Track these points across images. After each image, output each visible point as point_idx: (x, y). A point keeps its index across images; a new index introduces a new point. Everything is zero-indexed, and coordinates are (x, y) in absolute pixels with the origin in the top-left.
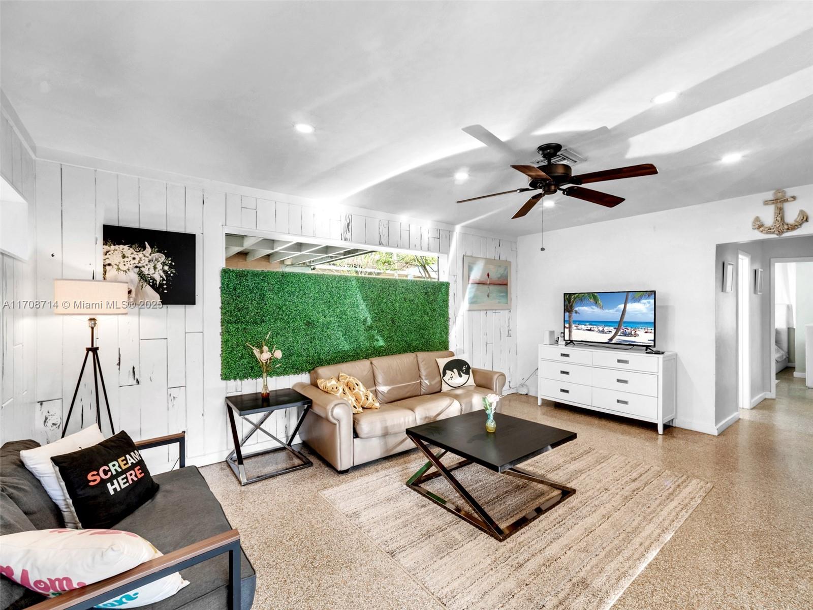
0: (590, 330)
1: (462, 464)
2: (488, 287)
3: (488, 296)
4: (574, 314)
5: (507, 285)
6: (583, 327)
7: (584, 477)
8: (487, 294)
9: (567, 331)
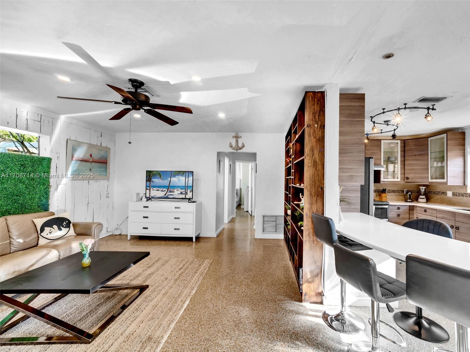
0: (158, 190)
1: (58, 298)
2: (91, 164)
3: (90, 170)
4: (151, 182)
5: (107, 163)
6: (155, 189)
7: (154, 276)
8: (90, 169)
9: (148, 191)
